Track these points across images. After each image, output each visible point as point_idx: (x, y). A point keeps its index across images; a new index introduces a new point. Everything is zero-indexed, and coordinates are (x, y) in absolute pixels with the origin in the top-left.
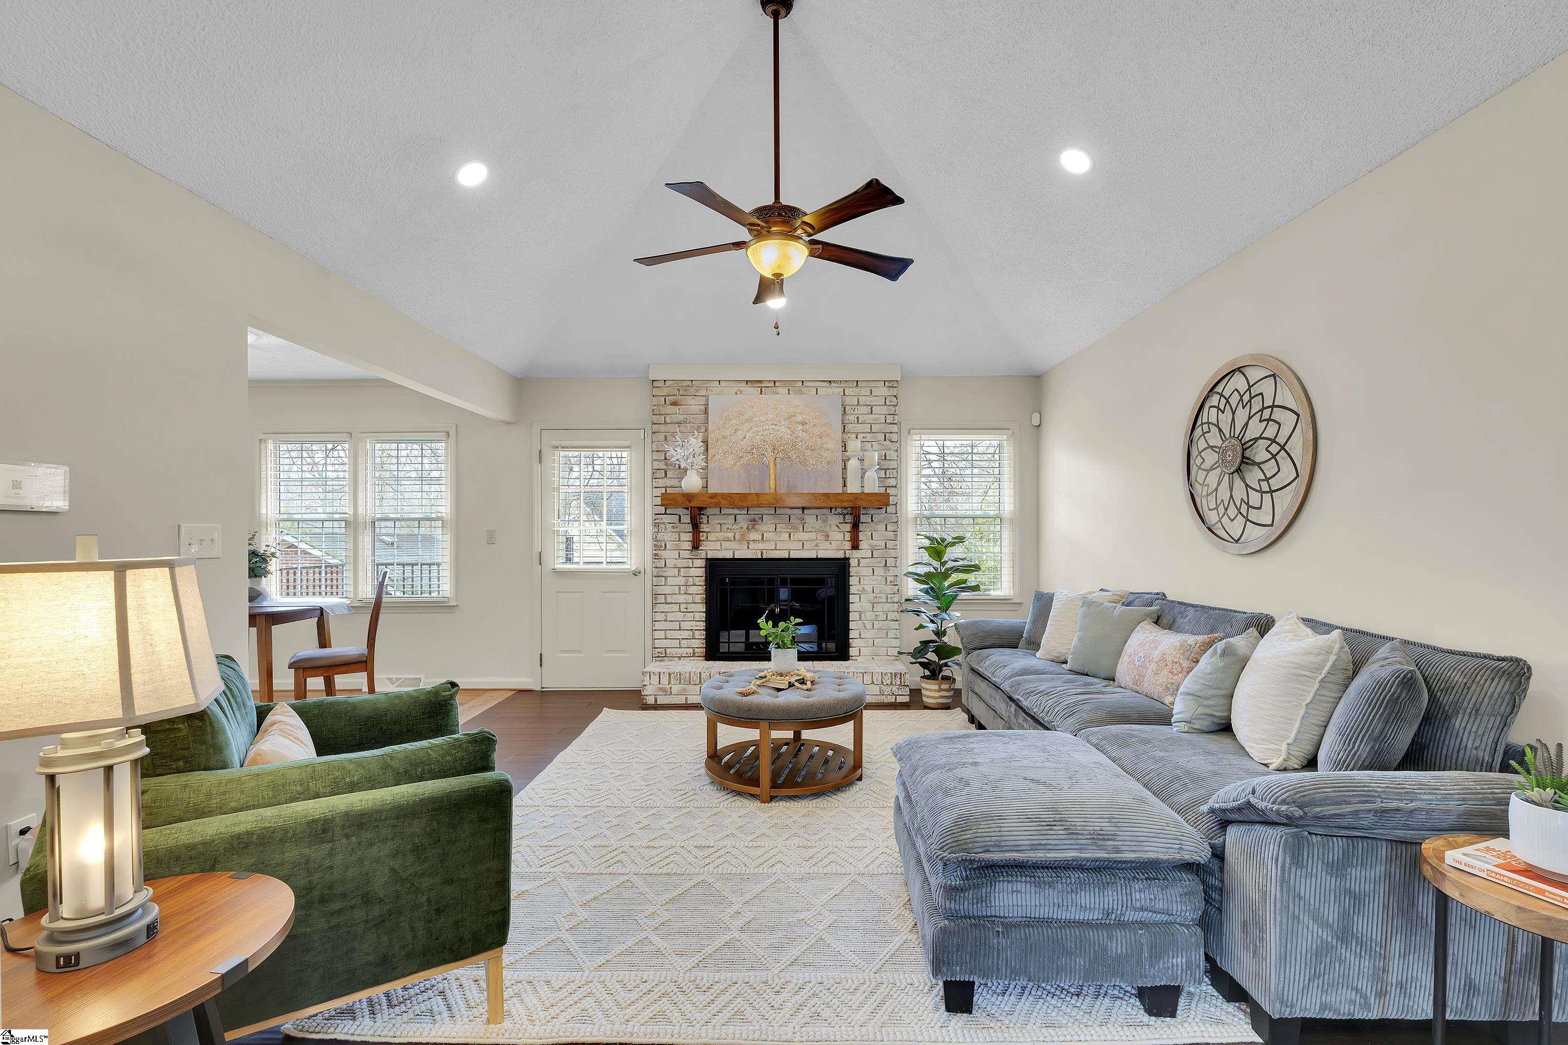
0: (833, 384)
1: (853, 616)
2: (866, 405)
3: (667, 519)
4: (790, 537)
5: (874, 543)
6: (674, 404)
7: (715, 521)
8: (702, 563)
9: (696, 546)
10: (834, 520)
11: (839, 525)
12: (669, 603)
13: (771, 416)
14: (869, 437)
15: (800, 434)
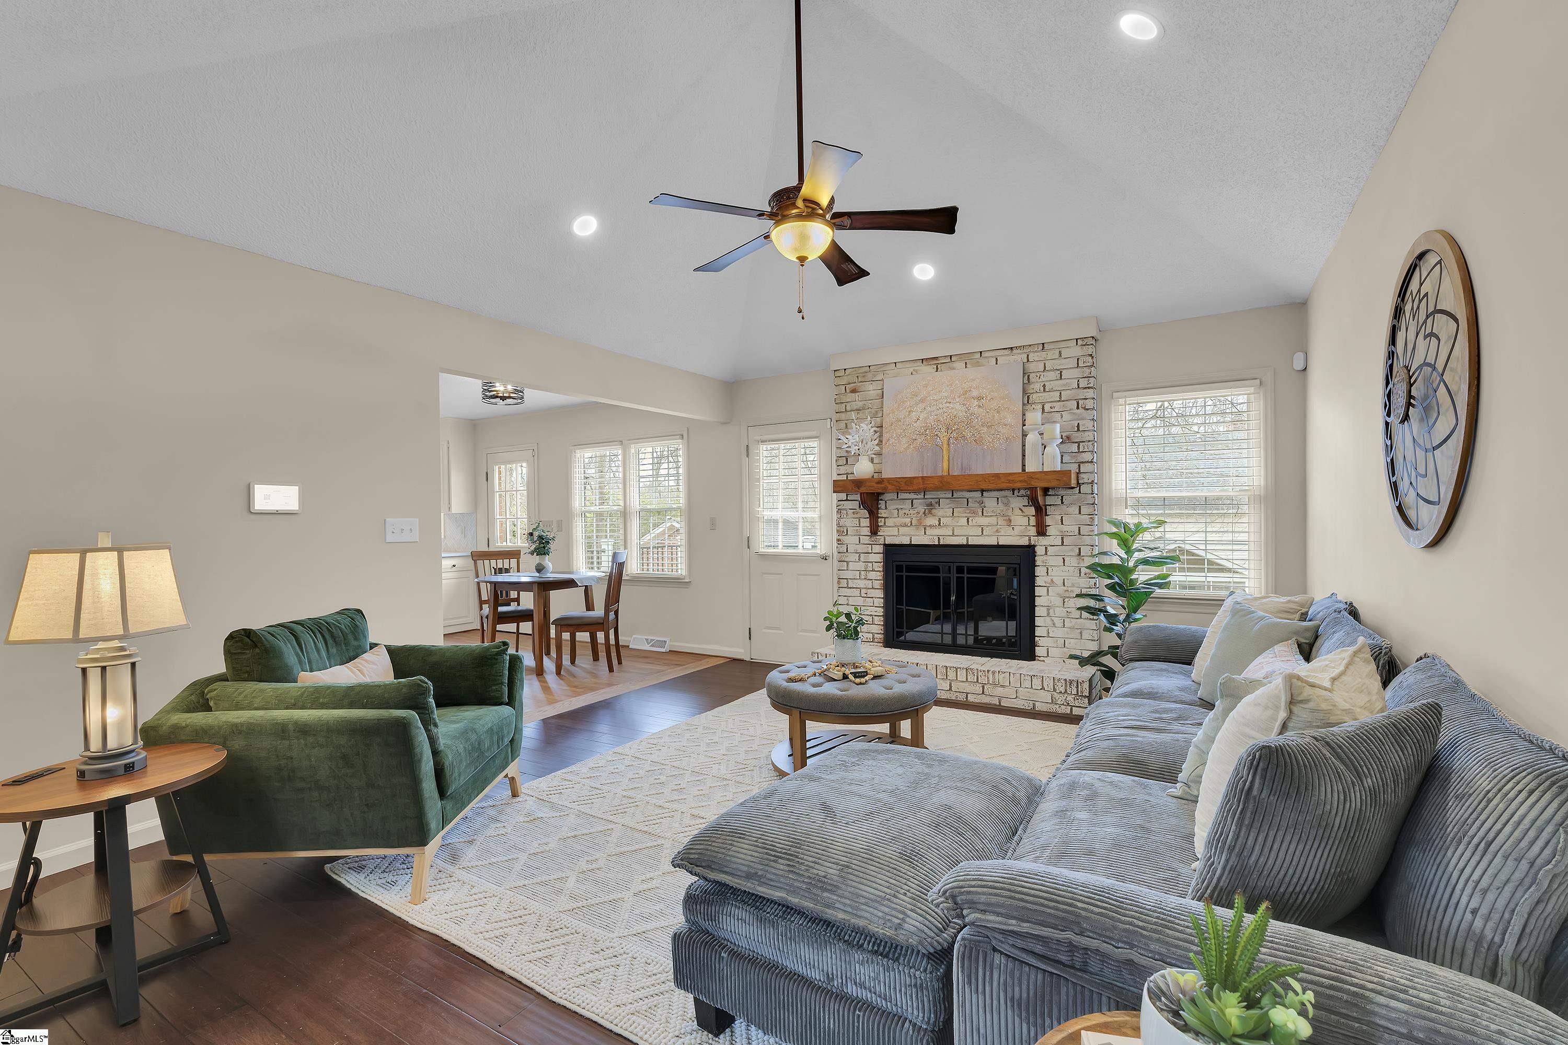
0: (1015, 351)
1: (1039, 611)
2: (1054, 370)
3: (848, 505)
4: (968, 522)
5: (1064, 528)
6: (854, 391)
7: (892, 506)
8: (880, 549)
9: (874, 531)
10: (1018, 502)
11: (1023, 508)
12: (851, 588)
13: (945, 394)
14: (1058, 407)
15: (976, 410)
